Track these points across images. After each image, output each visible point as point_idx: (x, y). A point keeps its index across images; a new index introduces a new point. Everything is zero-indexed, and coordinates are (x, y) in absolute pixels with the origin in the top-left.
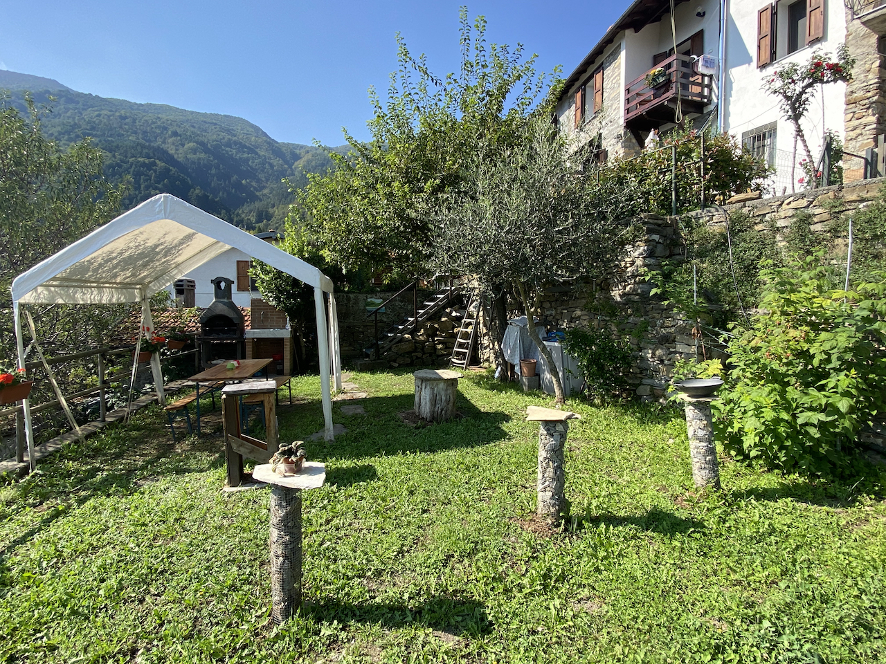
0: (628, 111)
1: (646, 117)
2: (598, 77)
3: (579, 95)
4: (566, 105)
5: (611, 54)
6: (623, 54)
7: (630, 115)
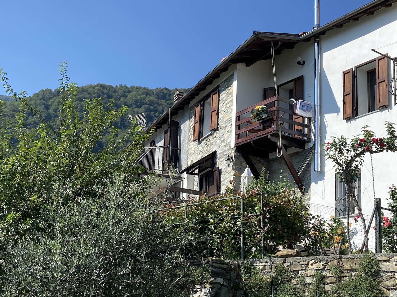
0: (238, 136)
1: (253, 145)
2: (215, 97)
3: (198, 109)
4: (187, 115)
5: (226, 81)
6: (235, 83)
7: (240, 140)
